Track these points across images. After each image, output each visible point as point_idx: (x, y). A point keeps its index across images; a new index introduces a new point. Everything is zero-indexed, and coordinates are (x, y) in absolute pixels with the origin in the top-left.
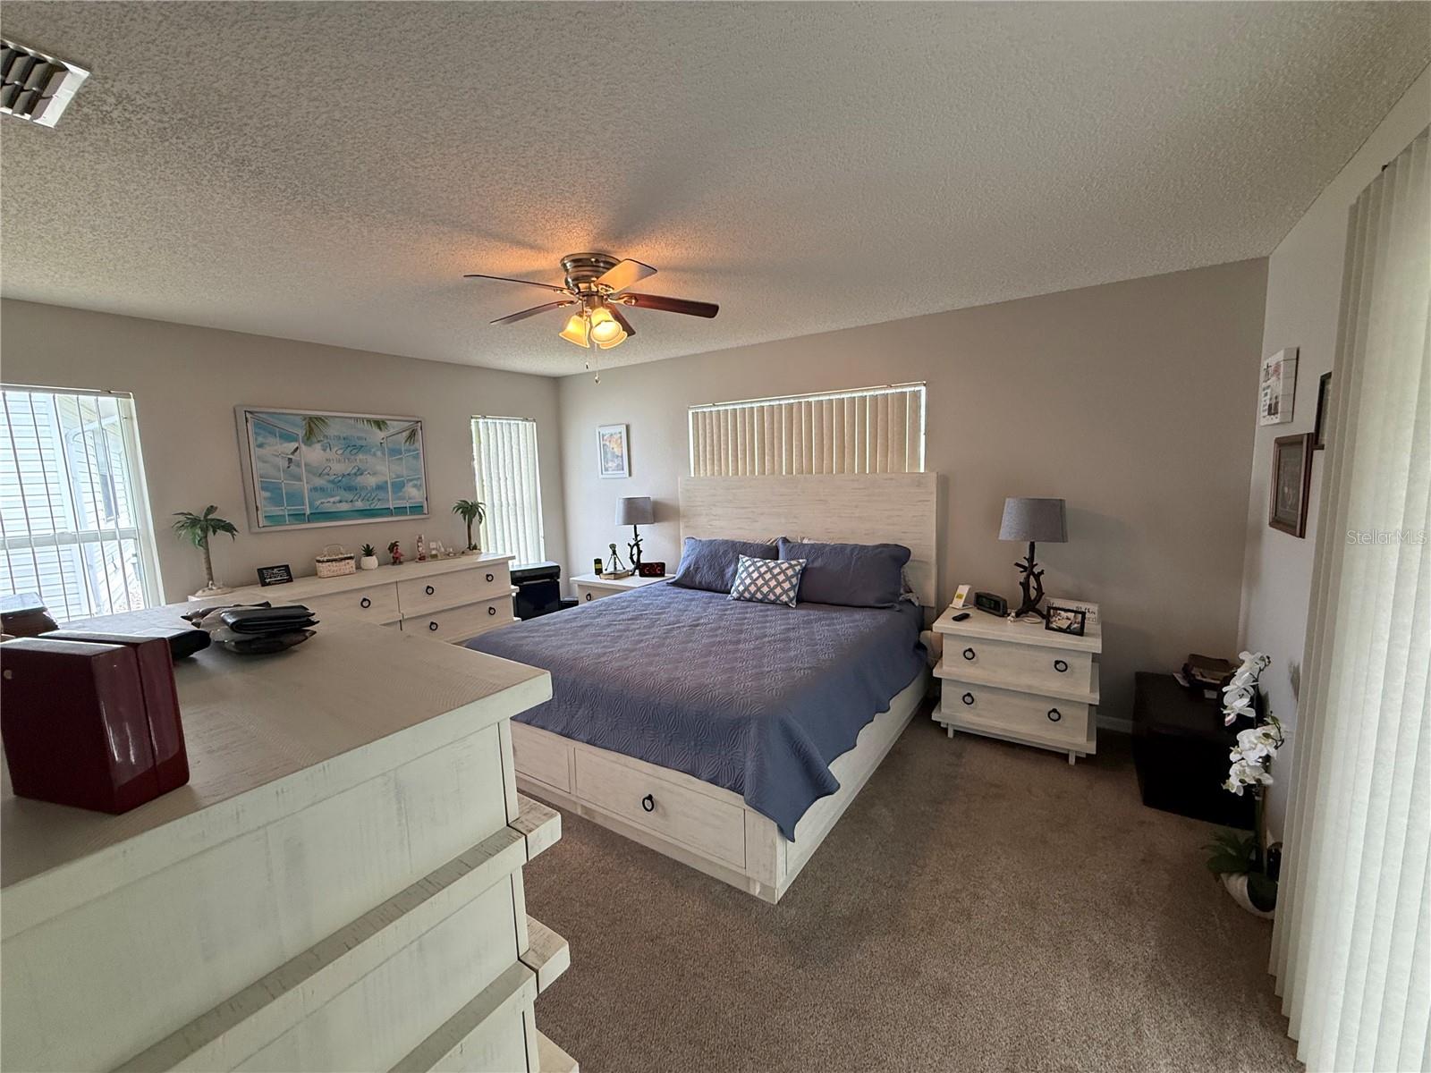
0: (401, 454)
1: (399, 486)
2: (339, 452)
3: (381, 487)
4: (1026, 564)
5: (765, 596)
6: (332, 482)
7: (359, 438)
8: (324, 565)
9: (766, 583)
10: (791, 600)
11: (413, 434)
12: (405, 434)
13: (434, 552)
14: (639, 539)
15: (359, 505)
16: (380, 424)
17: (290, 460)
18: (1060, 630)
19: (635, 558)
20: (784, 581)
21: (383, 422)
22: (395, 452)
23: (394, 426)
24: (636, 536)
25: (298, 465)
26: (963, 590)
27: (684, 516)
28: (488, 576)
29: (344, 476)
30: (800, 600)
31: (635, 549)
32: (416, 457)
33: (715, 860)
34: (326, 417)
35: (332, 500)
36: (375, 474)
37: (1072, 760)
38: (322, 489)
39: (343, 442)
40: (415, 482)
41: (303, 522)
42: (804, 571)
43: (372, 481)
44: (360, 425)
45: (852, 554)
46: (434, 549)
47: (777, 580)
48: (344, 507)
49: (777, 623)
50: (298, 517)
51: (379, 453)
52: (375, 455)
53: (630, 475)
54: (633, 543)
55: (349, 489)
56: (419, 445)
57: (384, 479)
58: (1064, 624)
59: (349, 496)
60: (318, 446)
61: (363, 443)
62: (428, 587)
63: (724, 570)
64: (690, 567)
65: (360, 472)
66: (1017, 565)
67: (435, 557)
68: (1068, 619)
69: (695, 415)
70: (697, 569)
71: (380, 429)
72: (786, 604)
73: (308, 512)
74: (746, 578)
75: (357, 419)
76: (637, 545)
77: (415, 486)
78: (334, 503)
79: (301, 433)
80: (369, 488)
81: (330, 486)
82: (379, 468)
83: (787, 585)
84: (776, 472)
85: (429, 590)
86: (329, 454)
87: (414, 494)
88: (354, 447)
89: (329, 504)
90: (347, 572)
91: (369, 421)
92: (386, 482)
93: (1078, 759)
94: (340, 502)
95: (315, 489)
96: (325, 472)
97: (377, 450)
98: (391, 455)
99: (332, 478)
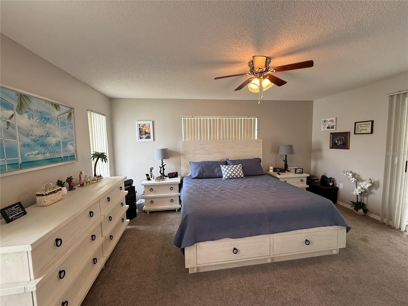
0: (66, 125)
1: (65, 144)
2: (38, 121)
3: (58, 145)
4: (285, 160)
6: (34, 141)
7: (48, 114)
10: (244, 176)
11: (70, 116)
12: (67, 114)
13: (88, 180)
15: (48, 156)
16: (56, 106)
17: (8, 123)
18: (298, 173)
19: (162, 172)
21: (58, 105)
22: (63, 124)
23: (63, 109)
24: (163, 163)
25: (14, 128)
27: (183, 155)
28: (120, 188)
29: (40, 137)
32: (71, 128)
34: (30, 96)
35: (34, 153)
36: (54, 136)
38: (28, 145)
39: (39, 114)
40: (71, 142)
41: (17, 169)
43: (52, 140)
44: (47, 105)
46: (88, 178)
48: (40, 157)
50: (14, 166)
51: (57, 124)
52: (54, 124)
53: (154, 140)
54: (161, 166)
55: (43, 145)
56: (72, 121)
57: (58, 139)
59: (43, 150)
60: (26, 115)
61: (49, 117)
65: (48, 135)
67: (88, 182)
68: (299, 170)
69: (185, 120)
71: (57, 110)
73: (20, 162)
75: (46, 101)
76: (163, 167)
77: (71, 144)
78: (35, 155)
79: (15, 104)
80: (52, 145)
81: (32, 143)
82: (57, 133)
86: (32, 121)
87: (71, 149)
88: (45, 118)
89: (33, 155)
90: (60, 198)
91: (52, 103)
92: (60, 142)
94: (39, 154)
95: (24, 145)
96: (30, 133)
97: (56, 122)
98: (62, 126)
99: (34, 138)
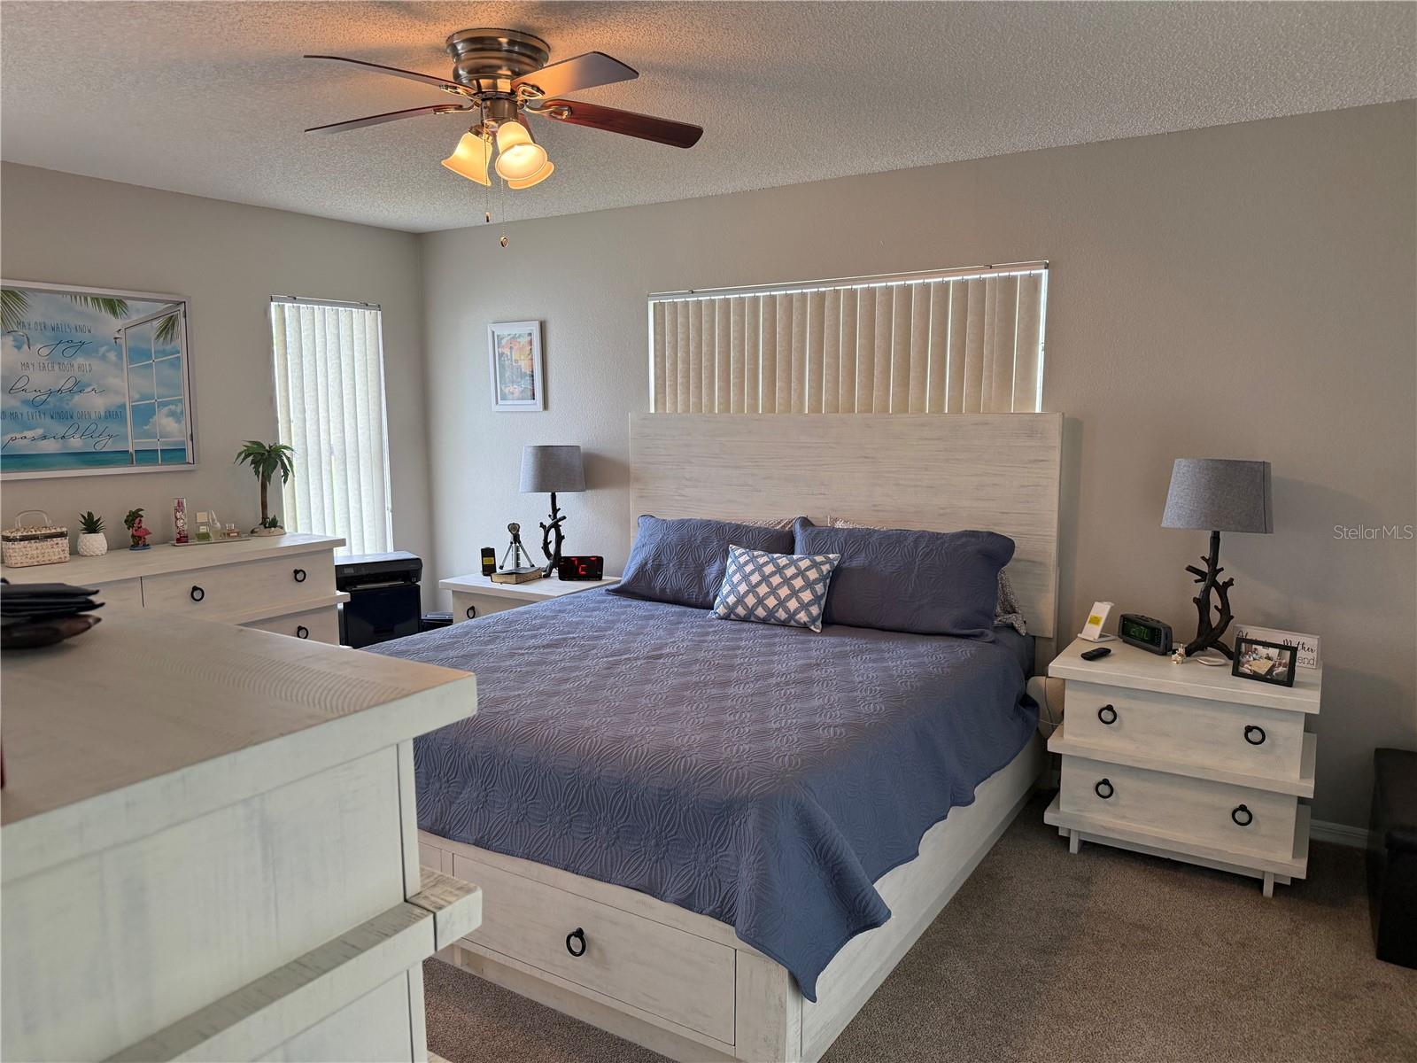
0: (150, 357)
1: (144, 414)
2: (45, 351)
3: (115, 415)
4: (1204, 567)
5: (771, 612)
6: (32, 403)
7: (78, 329)
8: (18, 545)
9: (773, 591)
10: (814, 620)
11: (169, 326)
12: (157, 324)
13: (203, 529)
14: (559, 515)
15: (76, 444)
16: (113, 305)
18: (1255, 677)
19: (552, 548)
20: (802, 589)
21: (120, 302)
22: (139, 354)
23: (138, 310)
24: (555, 510)
26: (1101, 610)
27: (637, 480)
28: (296, 572)
29: (50, 392)
30: (830, 620)
31: (552, 533)
32: (175, 364)
33: (684, 1033)
34: (24, 291)
35: (29, 434)
36: (103, 391)
37: (1268, 889)
38: (13, 415)
39: (49, 333)
40: (173, 407)
42: (836, 575)
43: (96, 403)
44: (79, 305)
45: (916, 547)
46: (202, 524)
47: (791, 587)
48: (50, 446)
49: (790, 655)
51: (112, 356)
52: (104, 357)
53: (546, 407)
54: (548, 522)
55: (61, 415)
56: (180, 342)
57: (117, 400)
58: (1262, 667)
59: (60, 429)
60: (7, 339)
61: (85, 337)
62: (195, 589)
63: (703, 570)
64: (646, 564)
65: (79, 387)
66: (1191, 569)
67: (204, 537)
68: (1269, 658)
69: (659, 309)
70: (658, 567)
71: (114, 312)
72: (805, 628)
74: (739, 583)
75: (74, 295)
76: (556, 526)
77: (172, 414)
78: (34, 439)
80: (93, 416)
81: (25, 410)
82: (113, 381)
83: (807, 596)
84: (793, 410)
85: (197, 593)
86: (25, 354)
87: (169, 428)
88: (68, 343)
89: (27, 440)
90: (55, 558)
91: (96, 299)
92: (123, 406)
93: (1277, 886)
94: (45, 437)
96: (19, 385)
97: (108, 351)
98: (131, 360)
99: (31, 396)
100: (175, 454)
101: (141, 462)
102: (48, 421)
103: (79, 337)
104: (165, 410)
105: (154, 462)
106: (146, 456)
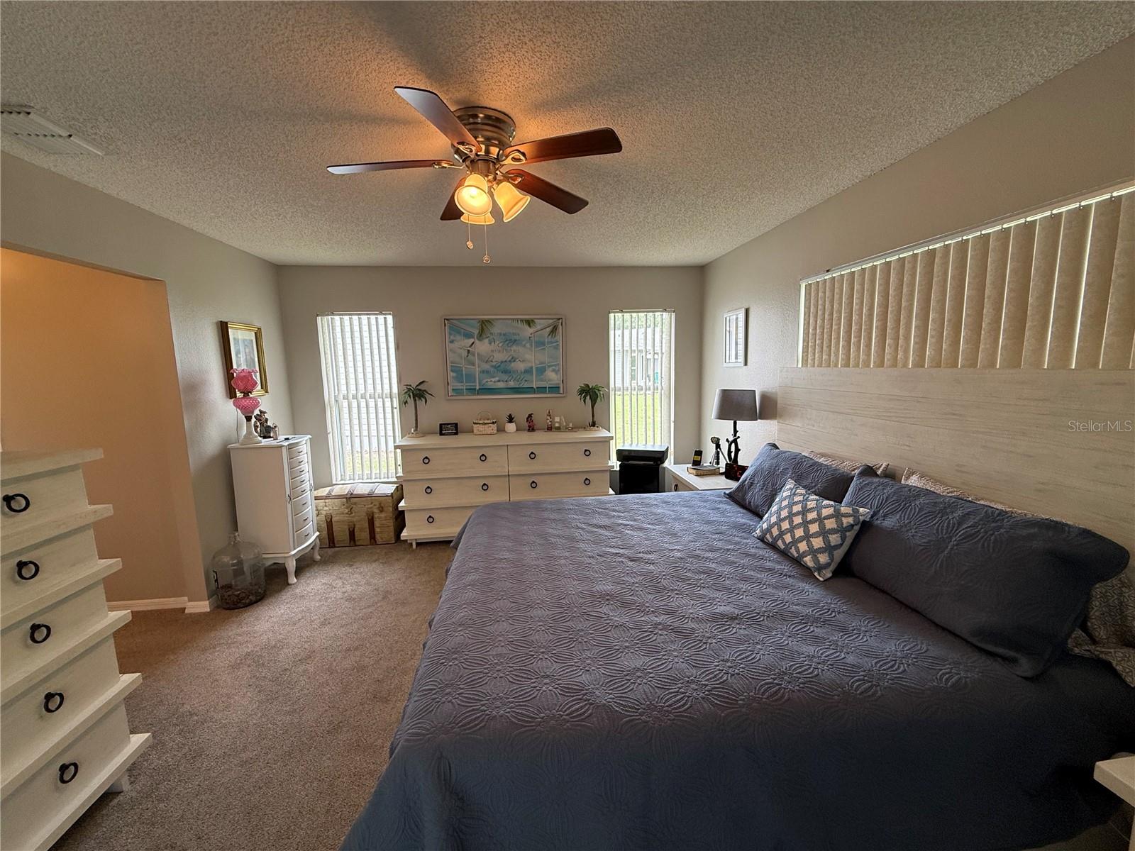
0: (545, 345)
1: (541, 371)
2: (500, 345)
3: (528, 371)
6: (494, 367)
7: (514, 334)
8: (478, 426)
11: (554, 330)
12: (548, 330)
15: (512, 384)
16: (529, 323)
17: (469, 351)
21: (533, 321)
22: (540, 344)
23: (540, 324)
25: (474, 355)
27: (781, 417)
28: (586, 451)
29: (502, 362)
32: (556, 348)
34: (493, 319)
35: (493, 380)
36: (524, 361)
38: (487, 372)
39: (503, 337)
40: (554, 367)
41: (474, 394)
43: (521, 366)
44: (515, 324)
48: (501, 385)
50: (472, 390)
51: (528, 345)
52: (525, 346)
53: (746, 364)
55: (506, 372)
56: (559, 337)
57: (530, 365)
59: (505, 377)
60: (486, 341)
61: (516, 337)
62: (532, 453)
65: (513, 360)
69: (809, 287)
71: (530, 326)
73: (478, 388)
75: (513, 320)
77: (553, 370)
78: (495, 382)
79: (476, 332)
80: (519, 372)
81: (492, 369)
82: (527, 356)
85: (532, 456)
86: (493, 346)
87: (553, 377)
88: (510, 341)
89: (491, 383)
91: (522, 320)
92: (532, 368)
94: (499, 381)
95: (483, 372)
96: (490, 359)
97: (527, 343)
98: (537, 346)
99: (494, 364)
100: (554, 389)
101: (539, 392)
102: (500, 374)
103: (514, 338)
104: (551, 369)
105: (545, 393)
106: (541, 390)
